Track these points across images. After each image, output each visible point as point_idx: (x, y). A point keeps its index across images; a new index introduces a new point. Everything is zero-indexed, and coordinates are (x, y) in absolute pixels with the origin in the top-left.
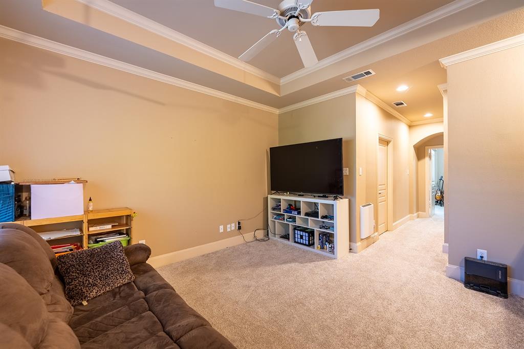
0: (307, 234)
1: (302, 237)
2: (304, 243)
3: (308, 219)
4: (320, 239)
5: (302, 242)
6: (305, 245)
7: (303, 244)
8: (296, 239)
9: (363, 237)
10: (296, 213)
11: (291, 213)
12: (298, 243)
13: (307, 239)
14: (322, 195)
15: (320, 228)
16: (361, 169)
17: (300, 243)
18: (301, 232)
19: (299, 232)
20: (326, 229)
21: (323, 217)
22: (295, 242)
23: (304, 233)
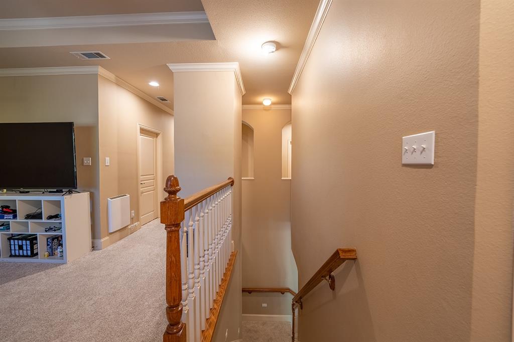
0: (28, 242)
1: (21, 247)
2: (25, 254)
3: (28, 222)
4: (48, 245)
5: (21, 254)
6: (27, 256)
7: (23, 256)
8: (13, 252)
9: (111, 231)
10: (11, 216)
11: (3, 218)
12: (15, 256)
13: (29, 248)
14: (55, 190)
15: (46, 231)
16: (108, 159)
17: (19, 256)
18: (20, 242)
19: (16, 241)
20: (55, 230)
21: (50, 217)
22: (11, 256)
23: (24, 242)
